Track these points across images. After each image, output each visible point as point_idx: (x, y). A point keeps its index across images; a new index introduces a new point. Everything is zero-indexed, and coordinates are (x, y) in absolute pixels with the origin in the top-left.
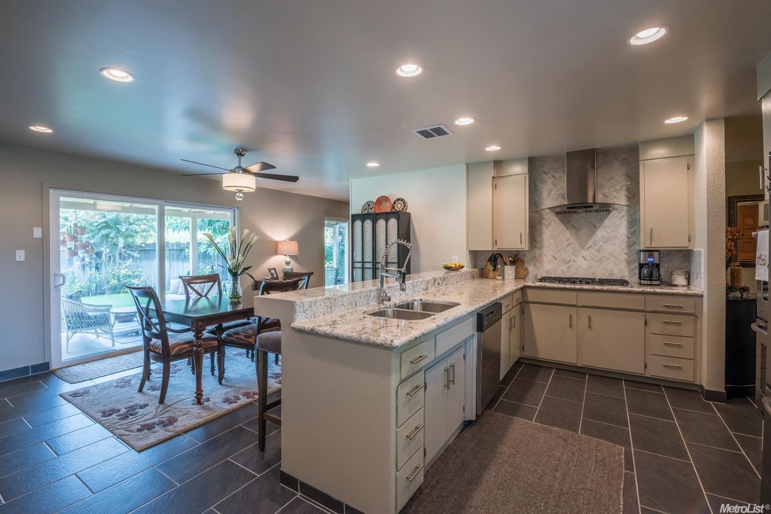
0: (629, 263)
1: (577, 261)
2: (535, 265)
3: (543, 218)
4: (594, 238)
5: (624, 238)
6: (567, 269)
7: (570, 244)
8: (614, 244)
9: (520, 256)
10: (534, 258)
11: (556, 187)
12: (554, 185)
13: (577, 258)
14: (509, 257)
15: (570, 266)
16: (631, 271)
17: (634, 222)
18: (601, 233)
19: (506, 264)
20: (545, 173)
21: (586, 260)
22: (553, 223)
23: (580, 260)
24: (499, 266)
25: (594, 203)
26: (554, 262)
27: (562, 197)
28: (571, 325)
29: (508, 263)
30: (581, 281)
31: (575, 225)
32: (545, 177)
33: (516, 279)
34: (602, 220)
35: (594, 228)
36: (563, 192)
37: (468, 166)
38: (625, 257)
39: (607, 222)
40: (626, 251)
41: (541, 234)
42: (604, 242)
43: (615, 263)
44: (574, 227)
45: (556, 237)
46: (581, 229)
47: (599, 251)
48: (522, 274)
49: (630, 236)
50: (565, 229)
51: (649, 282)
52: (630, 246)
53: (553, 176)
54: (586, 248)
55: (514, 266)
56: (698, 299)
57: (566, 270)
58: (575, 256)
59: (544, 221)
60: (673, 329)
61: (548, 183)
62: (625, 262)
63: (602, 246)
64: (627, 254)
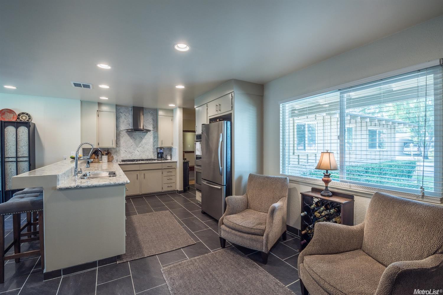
0: (154, 152)
2: (117, 155)
3: (120, 133)
4: (142, 143)
5: (152, 143)
7: (132, 145)
8: (149, 145)
9: (110, 151)
10: (116, 152)
12: (125, 119)
14: (105, 151)
15: (132, 155)
16: (154, 155)
17: (156, 138)
18: (144, 141)
19: (103, 155)
20: (121, 112)
21: (139, 152)
22: (125, 136)
23: (136, 152)
24: (100, 156)
25: (143, 129)
26: (125, 153)
28: (137, 179)
29: (105, 154)
30: (139, 160)
31: (134, 137)
32: (121, 115)
33: (108, 162)
34: (144, 136)
35: (142, 139)
36: (129, 123)
37: (82, 102)
38: (152, 150)
39: (146, 137)
40: (152, 148)
41: (119, 140)
42: (145, 145)
43: (149, 152)
44: (134, 138)
45: (126, 142)
46: (136, 139)
47: (143, 148)
48: (110, 160)
49: (154, 142)
50: (130, 138)
51: (160, 159)
52: (154, 146)
53: (125, 115)
54: (138, 147)
55: (107, 156)
56: (176, 163)
57: (130, 156)
58: (134, 150)
59: (121, 135)
60: (169, 174)
61: (123, 117)
62: (152, 152)
63: (144, 146)
64: (153, 149)
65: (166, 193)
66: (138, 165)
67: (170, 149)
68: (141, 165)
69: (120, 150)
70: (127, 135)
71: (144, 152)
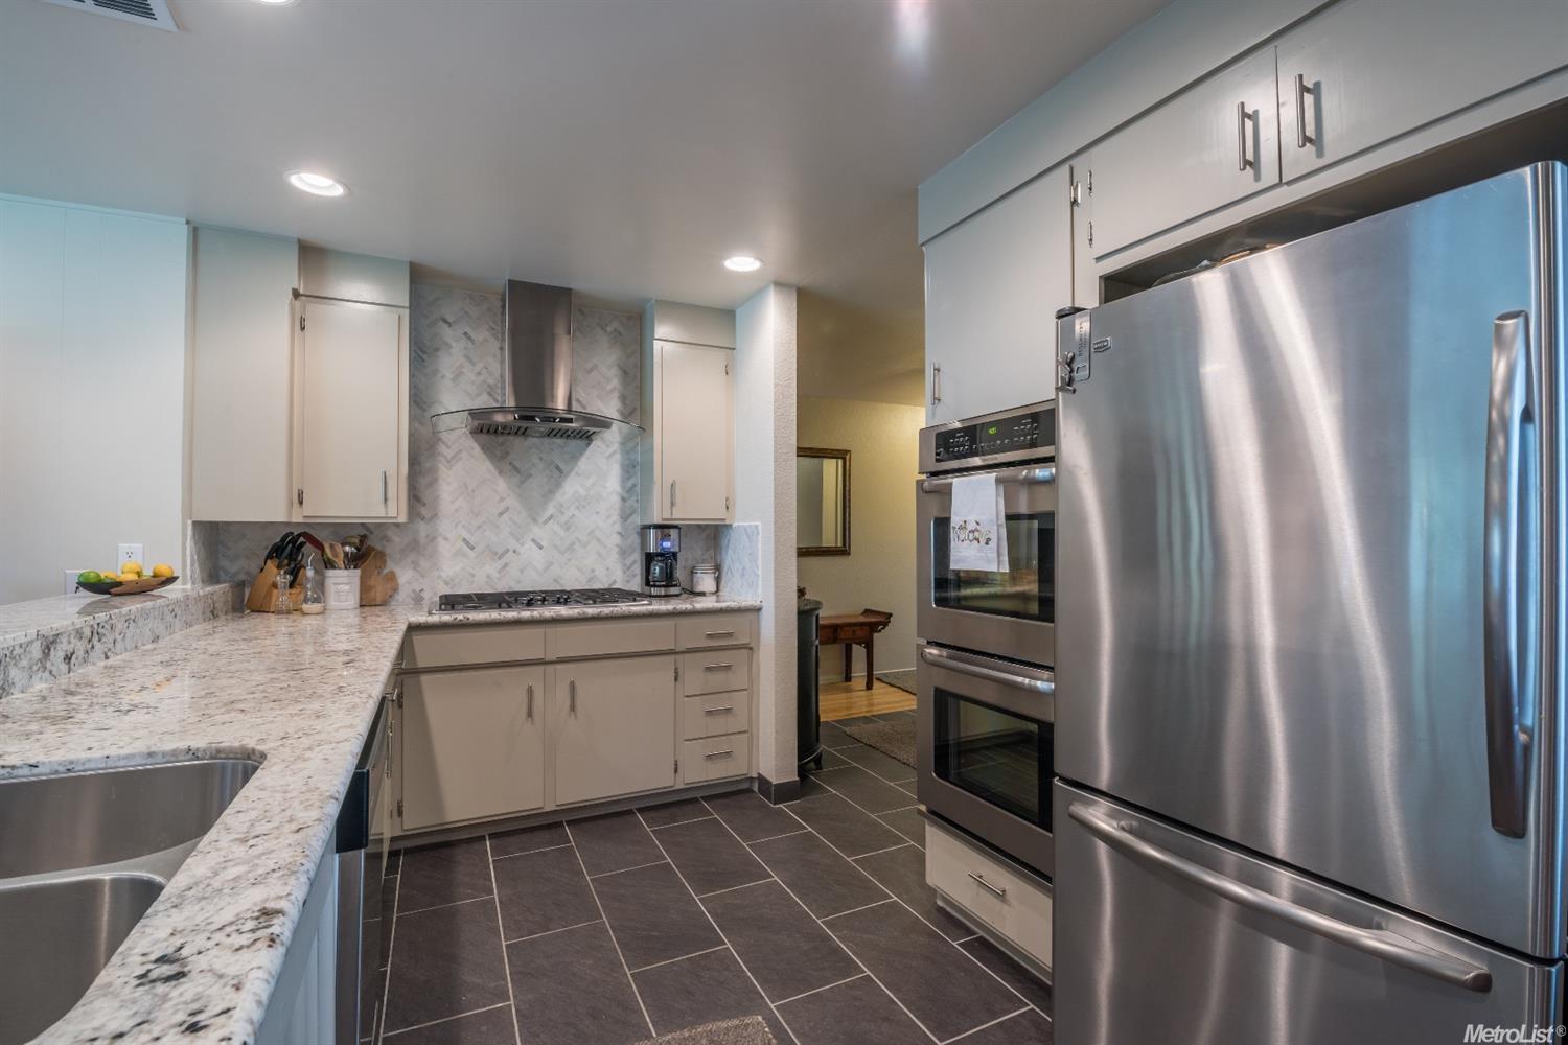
0: (623, 552)
1: (522, 550)
2: (415, 565)
3: (440, 439)
4: (558, 497)
5: (615, 500)
6: (499, 572)
7: (507, 509)
8: (597, 513)
9: (373, 542)
10: (414, 546)
11: (473, 363)
12: (467, 357)
13: (522, 545)
14: (343, 545)
15: (506, 565)
16: (627, 568)
17: (638, 469)
18: (572, 487)
19: (330, 564)
20: (445, 321)
21: (541, 548)
22: (464, 454)
23: (528, 550)
24: (310, 572)
25: (569, 412)
26: (465, 555)
27: (489, 394)
28: (530, 714)
29: (340, 560)
30: (545, 597)
31: (516, 463)
32: (447, 333)
33: (361, 606)
34: (574, 458)
35: (559, 474)
36: (490, 381)
37: (195, 231)
38: (616, 539)
39: (584, 464)
40: (618, 527)
41: (434, 481)
42: (578, 508)
43: (599, 554)
44: (517, 469)
45: (473, 491)
46: (530, 476)
47: (567, 527)
48: (378, 593)
49: (626, 495)
50: (495, 470)
51: (662, 591)
52: (625, 517)
53: (466, 334)
54: (541, 520)
55: (358, 571)
56: (750, 616)
57: (495, 575)
58: (518, 540)
59: (442, 449)
60: (716, 680)
61: (453, 351)
62: (617, 549)
63: (573, 515)
64: (620, 533)
65: (698, 795)
66: (539, 631)
67: (714, 535)
68: (552, 630)
69: (434, 539)
70: (477, 450)
71: (571, 548)
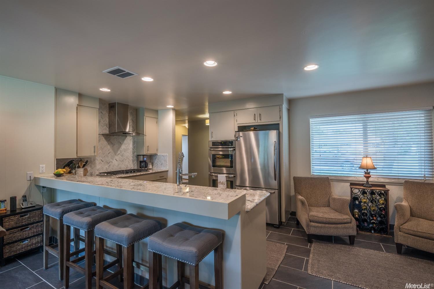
1: (113, 161)
2: (91, 166)
4: (120, 149)
5: (131, 149)
6: (109, 167)
7: (110, 152)
8: (128, 152)
11: (103, 119)
13: (113, 160)
15: (110, 165)
16: (134, 164)
17: (136, 143)
18: (123, 147)
21: (117, 161)
22: (101, 140)
23: (114, 162)
26: (101, 163)
27: (106, 126)
31: (112, 142)
35: (120, 144)
36: (106, 123)
39: (125, 141)
40: (132, 156)
42: (124, 152)
43: (129, 162)
44: (112, 143)
45: (103, 148)
46: (114, 145)
47: (122, 156)
49: (134, 148)
50: (107, 144)
52: (133, 153)
53: (101, 112)
54: (117, 154)
56: (166, 172)
57: (108, 167)
58: (112, 159)
62: (132, 160)
63: (123, 153)
64: (132, 157)
69: (95, 160)
70: (104, 139)
71: (123, 161)
